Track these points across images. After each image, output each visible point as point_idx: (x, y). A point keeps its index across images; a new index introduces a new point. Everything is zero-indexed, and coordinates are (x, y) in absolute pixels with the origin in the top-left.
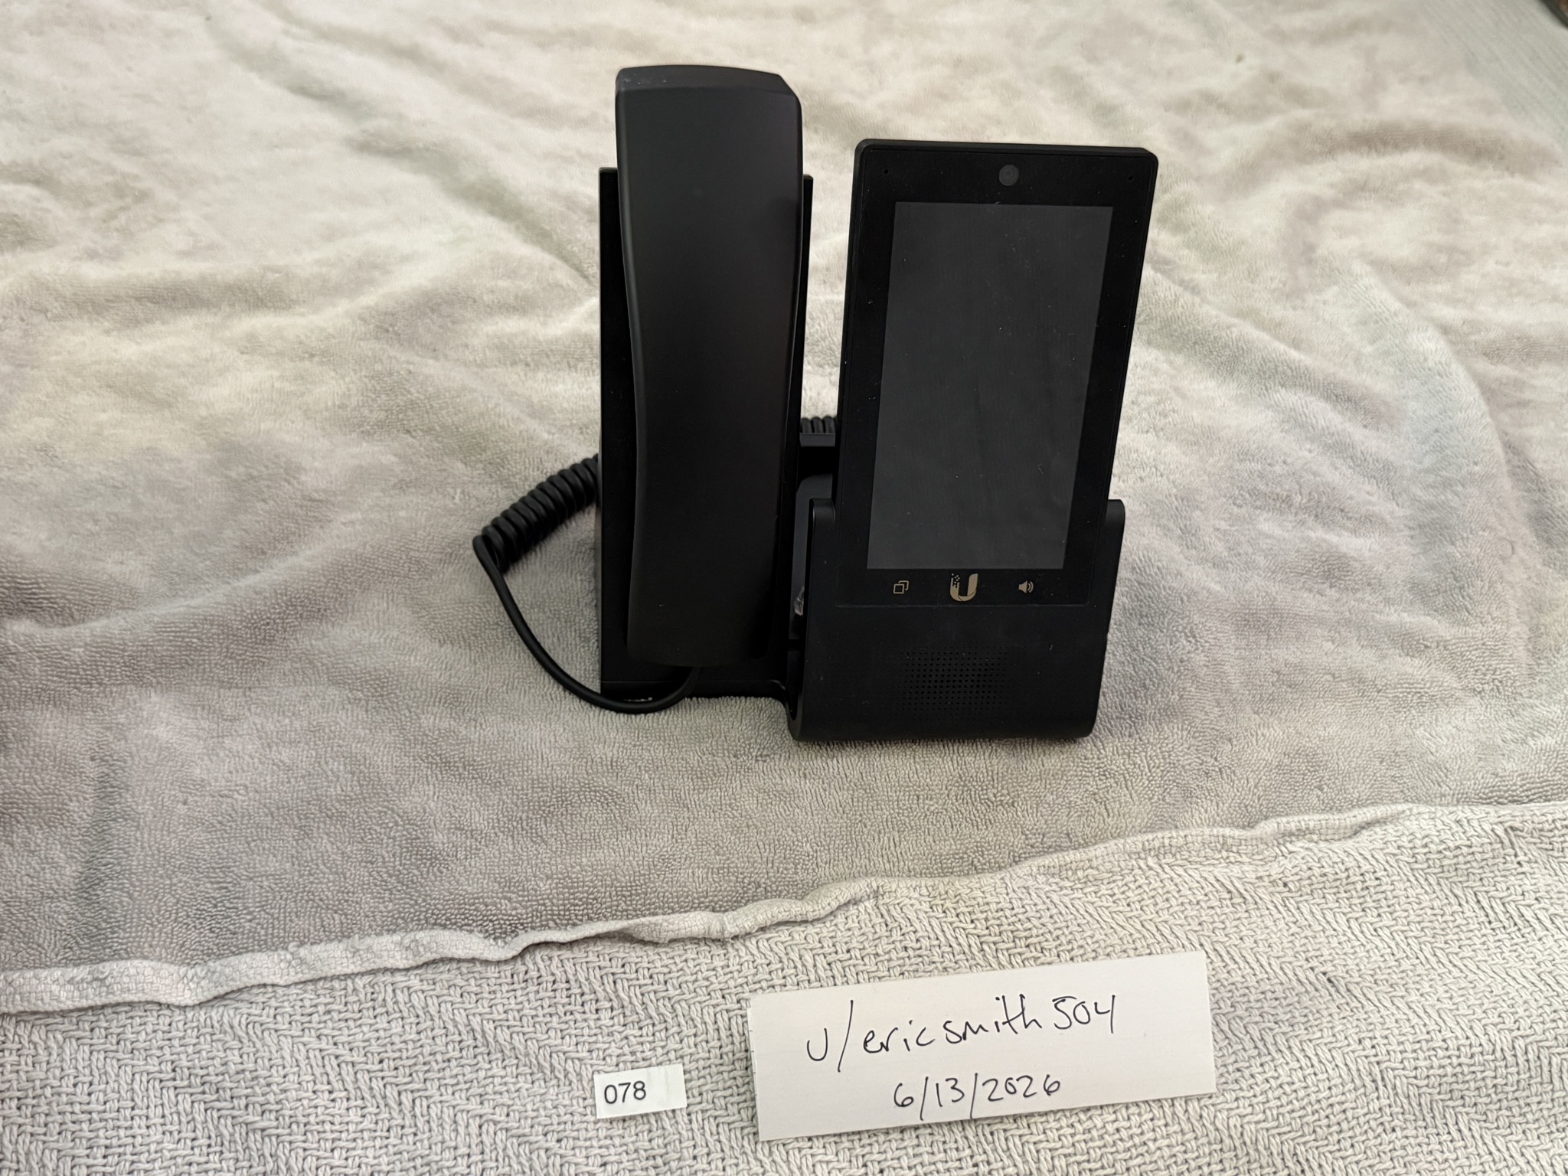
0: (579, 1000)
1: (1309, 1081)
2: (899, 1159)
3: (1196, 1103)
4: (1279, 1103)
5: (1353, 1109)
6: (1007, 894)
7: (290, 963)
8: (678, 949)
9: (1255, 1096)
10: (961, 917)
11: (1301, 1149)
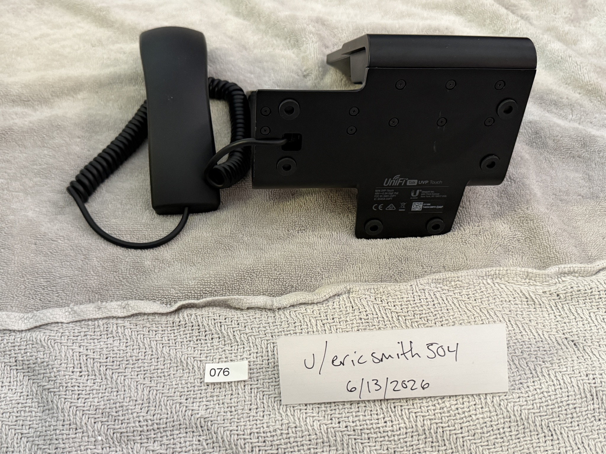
0: (204, 334)
1: (557, 392)
2: (348, 417)
3: (498, 398)
4: (541, 401)
5: (580, 407)
6: (413, 293)
7: (70, 312)
8: (252, 313)
9: (528, 397)
10: (389, 304)
11: (551, 424)
